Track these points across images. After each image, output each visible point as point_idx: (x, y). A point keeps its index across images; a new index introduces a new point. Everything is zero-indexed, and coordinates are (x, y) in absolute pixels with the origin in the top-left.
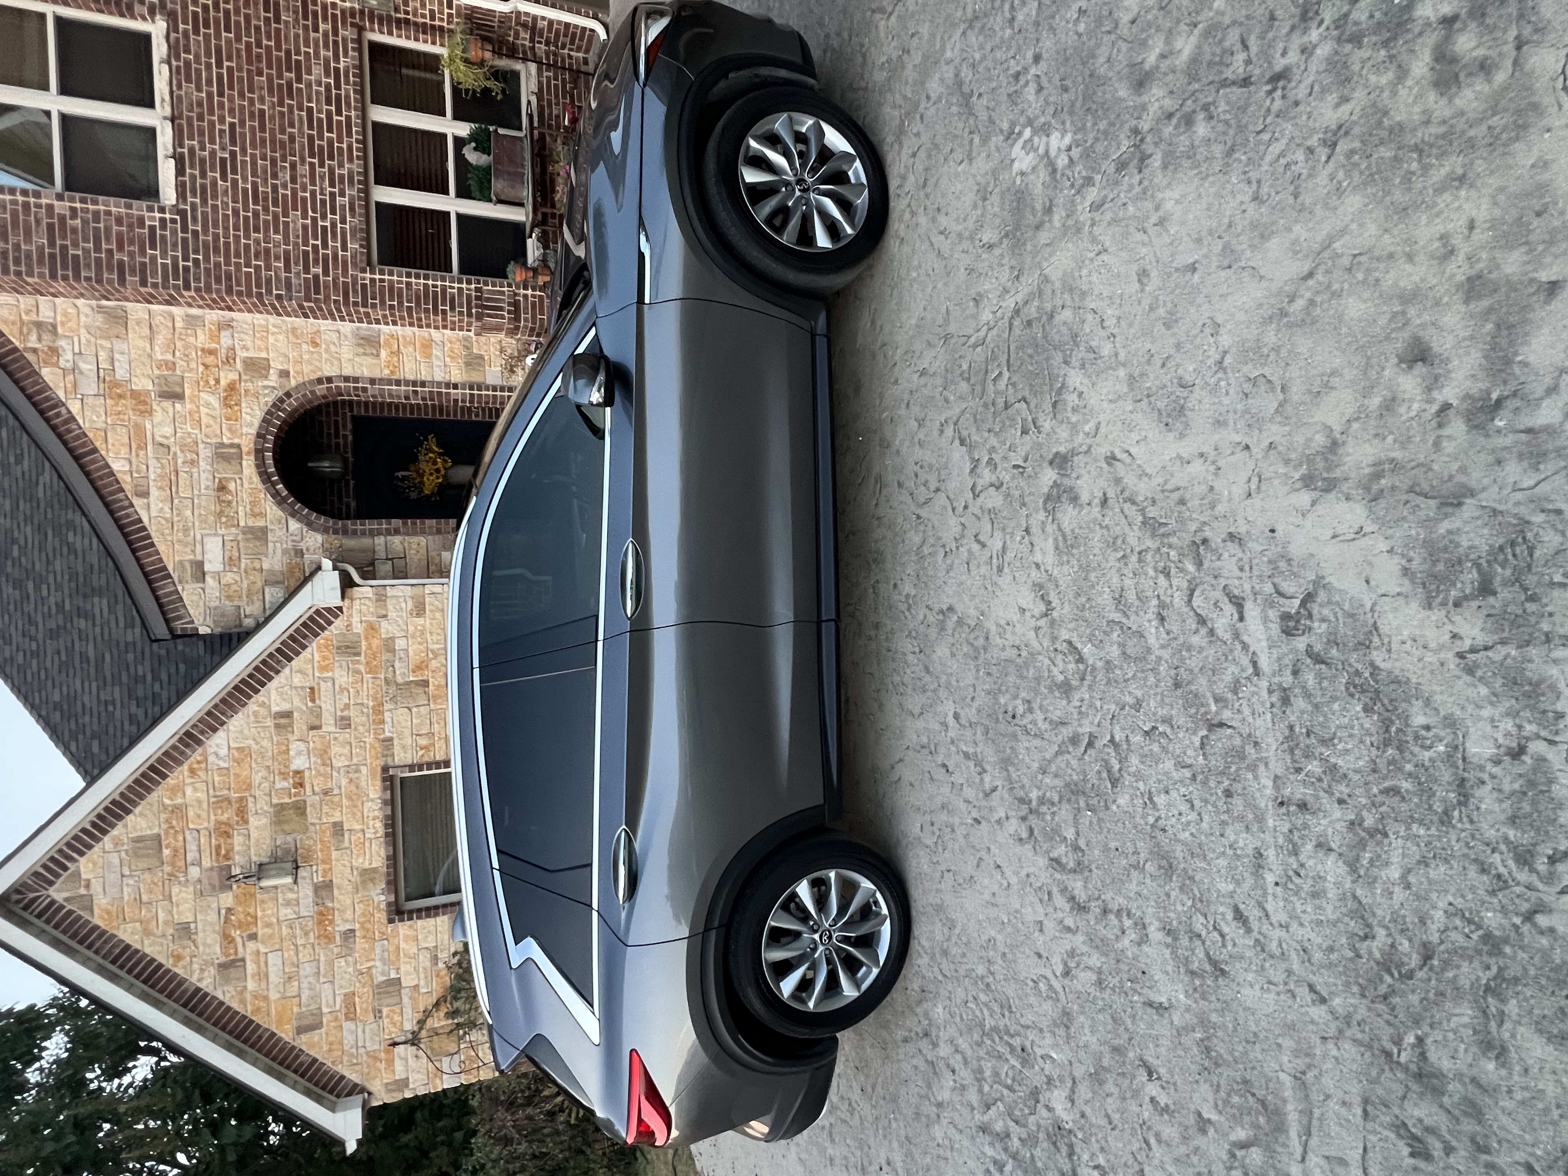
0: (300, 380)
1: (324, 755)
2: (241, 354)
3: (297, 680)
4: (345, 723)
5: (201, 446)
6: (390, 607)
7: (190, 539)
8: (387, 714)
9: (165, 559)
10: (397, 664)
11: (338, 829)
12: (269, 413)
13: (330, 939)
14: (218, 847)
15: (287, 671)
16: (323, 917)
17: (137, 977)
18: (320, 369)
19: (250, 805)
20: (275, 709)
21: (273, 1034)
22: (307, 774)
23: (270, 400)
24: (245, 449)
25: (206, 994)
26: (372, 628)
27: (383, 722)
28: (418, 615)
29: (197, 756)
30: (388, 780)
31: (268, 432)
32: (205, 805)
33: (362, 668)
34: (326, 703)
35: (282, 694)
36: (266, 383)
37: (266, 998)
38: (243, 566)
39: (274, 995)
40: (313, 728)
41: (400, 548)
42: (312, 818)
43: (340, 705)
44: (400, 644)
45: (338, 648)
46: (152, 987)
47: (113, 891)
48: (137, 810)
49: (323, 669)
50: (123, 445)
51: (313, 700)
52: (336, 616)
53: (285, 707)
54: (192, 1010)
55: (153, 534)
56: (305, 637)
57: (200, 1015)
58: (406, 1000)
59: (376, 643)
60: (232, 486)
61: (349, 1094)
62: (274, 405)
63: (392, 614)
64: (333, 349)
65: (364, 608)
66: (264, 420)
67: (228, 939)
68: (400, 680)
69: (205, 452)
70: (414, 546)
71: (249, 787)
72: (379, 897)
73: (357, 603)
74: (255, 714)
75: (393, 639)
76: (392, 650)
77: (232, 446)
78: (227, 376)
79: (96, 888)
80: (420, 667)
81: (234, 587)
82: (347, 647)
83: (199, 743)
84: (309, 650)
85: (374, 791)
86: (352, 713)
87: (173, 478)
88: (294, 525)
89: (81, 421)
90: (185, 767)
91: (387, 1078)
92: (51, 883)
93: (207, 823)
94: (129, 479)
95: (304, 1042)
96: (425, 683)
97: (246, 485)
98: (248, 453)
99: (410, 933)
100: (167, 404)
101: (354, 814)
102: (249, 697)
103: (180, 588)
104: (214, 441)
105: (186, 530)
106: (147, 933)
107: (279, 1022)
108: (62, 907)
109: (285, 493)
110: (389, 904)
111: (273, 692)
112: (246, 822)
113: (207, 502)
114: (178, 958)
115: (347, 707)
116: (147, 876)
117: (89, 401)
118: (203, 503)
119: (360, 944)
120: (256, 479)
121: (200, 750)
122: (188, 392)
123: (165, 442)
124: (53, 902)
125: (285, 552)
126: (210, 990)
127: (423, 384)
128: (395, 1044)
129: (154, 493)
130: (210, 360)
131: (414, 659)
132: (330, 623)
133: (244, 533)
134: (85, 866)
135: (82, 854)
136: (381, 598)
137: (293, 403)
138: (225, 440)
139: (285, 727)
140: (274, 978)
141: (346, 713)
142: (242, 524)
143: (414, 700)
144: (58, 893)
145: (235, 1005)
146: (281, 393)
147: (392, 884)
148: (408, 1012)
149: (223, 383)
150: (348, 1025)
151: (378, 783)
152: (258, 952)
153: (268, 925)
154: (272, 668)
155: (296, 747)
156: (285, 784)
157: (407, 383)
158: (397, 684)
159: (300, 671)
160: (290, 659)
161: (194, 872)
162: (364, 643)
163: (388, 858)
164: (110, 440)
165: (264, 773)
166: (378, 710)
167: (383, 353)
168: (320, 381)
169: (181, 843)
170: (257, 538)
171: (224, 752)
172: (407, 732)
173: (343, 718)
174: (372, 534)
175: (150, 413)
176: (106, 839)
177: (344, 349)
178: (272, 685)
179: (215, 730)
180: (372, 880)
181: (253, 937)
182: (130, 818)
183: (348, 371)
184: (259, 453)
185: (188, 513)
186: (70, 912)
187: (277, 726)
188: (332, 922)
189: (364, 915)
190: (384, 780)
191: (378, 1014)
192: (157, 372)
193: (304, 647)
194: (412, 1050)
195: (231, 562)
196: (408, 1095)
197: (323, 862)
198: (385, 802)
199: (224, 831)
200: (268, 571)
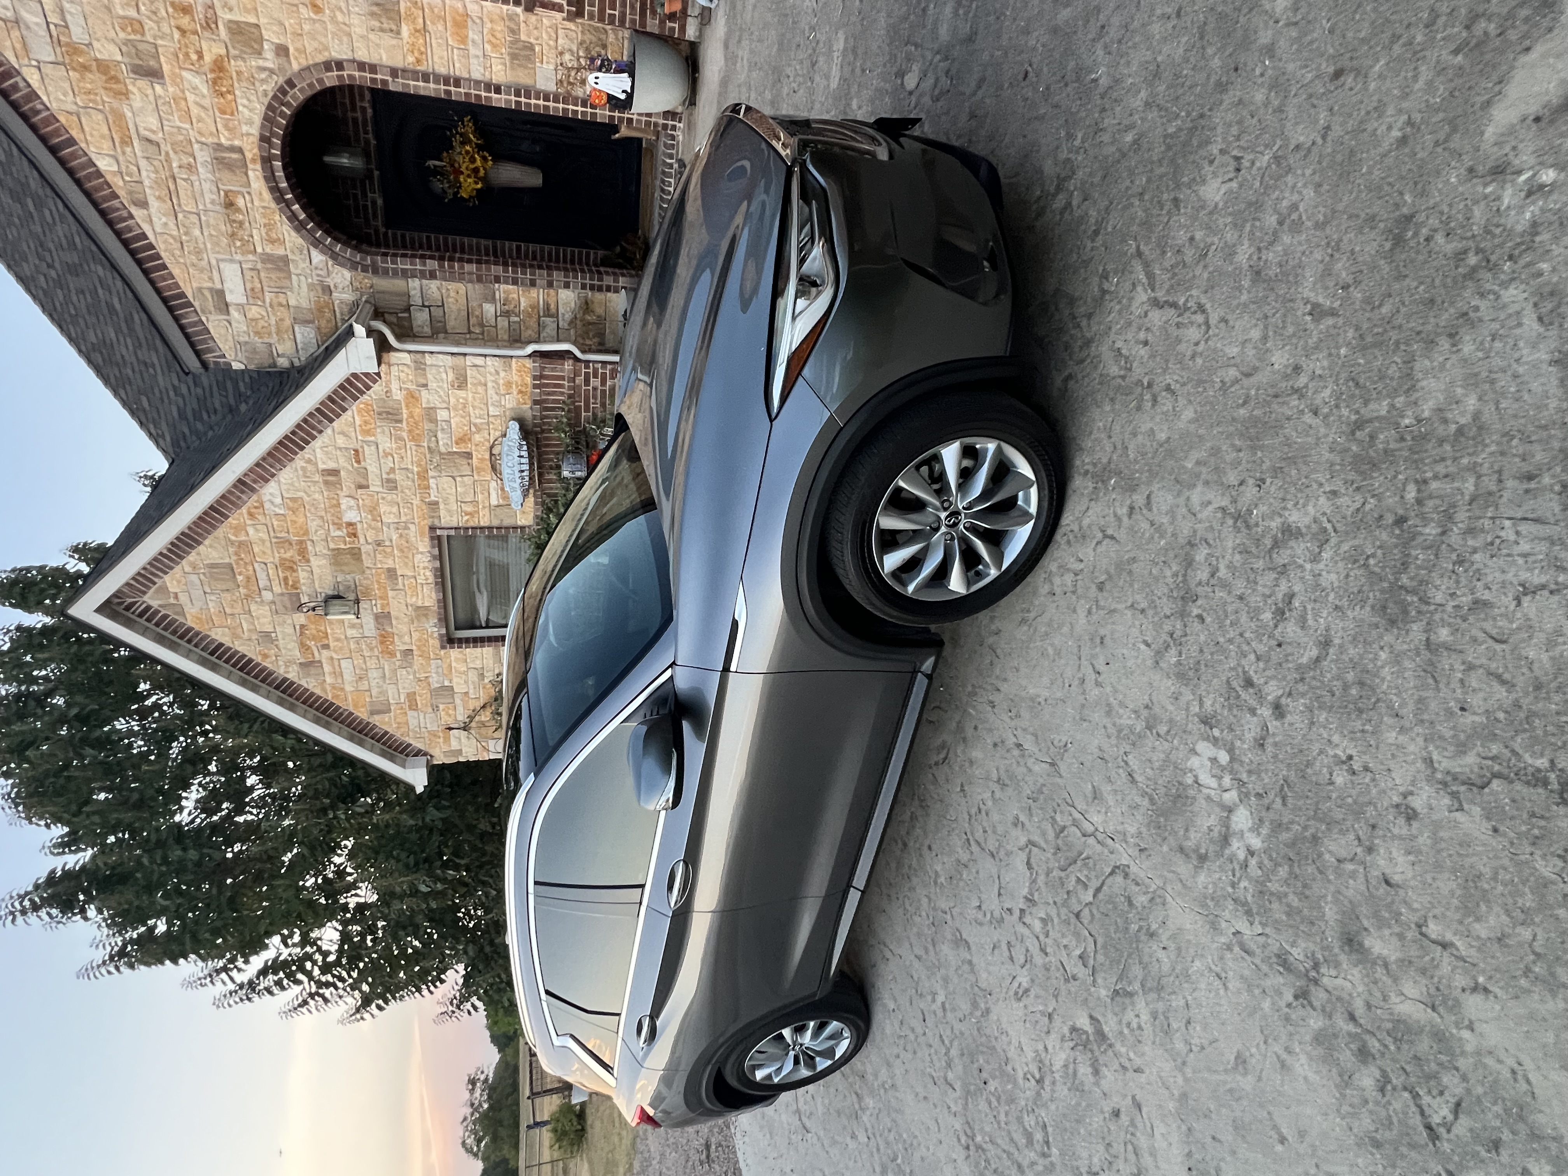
0: (304, 63)
1: (373, 510)
2: (224, 16)
3: (341, 441)
4: (391, 485)
5: (196, 146)
6: (429, 376)
7: (204, 263)
8: (431, 481)
9: (181, 284)
10: (440, 435)
11: (392, 573)
12: (270, 107)
13: (392, 654)
14: (286, 579)
15: (329, 431)
16: (385, 638)
17: (234, 666)
18: (326, 49)
19: (310, 548)
20: (321, 466)
21: (351, 714)
22: (359, 526)
23: (270, 87)
24: (249, 156)
25: (293, 683)
26: (412, 397)
27: (428, 487)
28: (460, 388)
29: (253, 500)
30: (437, 541)
31: (273, 134)
32: (268, 544)
33: (405, 435)
34: (371, 464)
35: (327, 453)
36: (261, 63)
37: (342, 689)
38: (268, 301)
39: (348, 688)
40: (361, 487)
41: (436, 295)
42: (367, 562)
43: (385, 469)
44: (442, 415)
45: (380, 414)
46: (248, 674)
47: (198, 604)
48: (207, 542)
49: (367, 432)
50: (103, 137)
51: (358, 462)
52: (375, 382)
53: (331, 465)
54: (283, 692)
55: (163, 254)
56: (344, 399)
57: (290, 696)
58: (458, 701)
59: (417, 411)
60: (240, 202)
61: (416, 755)
62: (275, 97)
63: (432, 385)
64: (340, 17)
65: (402, 375)
66: (266, 118)
67: (304, 647)
68: (443, 450)
69: (203, 156)
70: (452, 294)
71: (307, 532)
72: (433, 629)
73: (394, 369)
74: (303, 469)
75: (434, 409)
76: (434, 421)
77: (232, 149)
78: (212, 50)
79: (183, 599)
80: (461, 440)
81: (262, 323)
82: (388, 413)
83: (253, 490)
84: (349, 413)
85: (424, 545)
86: (398, 476)
87: (172, 187)
88: (318, 257)
89: (45, 98)
90: (244, 510)
91: (446, 748)
92: (144, 593)
93: (273, 557)
94: (121, 183)
95: (376, 720)
96: (469, 455)
97: (256, 203)
98: (253, 161)
99: (460, 656)
100: (143, 83)
101: (406, 564)
102: (296, 454)
103: (204, 319)
104: (210, 140)
105: (198, 252)
106: (235, 636)
107: (356, 706)
108: (158, 612)
109: (302, 216)
110: (441, 636)
111: (318, 451)
112: (308, 561)
113: (216, 219)
114: (265, 656)
115: (392, 470)
116: (227, 596)
117: (47, 69)
118: (212, 221)
119: (418, 661)
120: (267, 195)
121: (255, 497)
122: (166, 68)
123: (152, 137)
124: (148, 608)
125: (311, 287)
126: (296, 680)
127: (457, 82)
128: (450, 729)
129: (154, 204)
130: (185, 21)
131: (457, 433)
132: (368, 388)
133: (263, 262)
134: (171, 581)
135: (166, 573)
136: (420, 367)
137: (297, 97)
138: (223, 141)
139: (333, 484)
140: (348, 676)
141: (392, 476)
142: (259, 250)
143: (458, 470)
144: (152, 599)
145: (318, 691)
146: (281, 80)
147: (444, 619)
148: (460, 709)
149: (208, 58)
150: (411, 713)
151: (427, 539)
152: (332, 658)
153: (338, 640)
154: (314, 427)
155: (345, 502)
156: (339, 533)
157: (437, 78)
158: (441, 454)
159: (342, 433)
160: (331, 421)
161: (267, 596)
162: (404, 411)
163: (439, 601)
164: (86, 129)
165: (318, 522)
166: (423, 476)
167: (405, 31)
168: (327, 66)
169: (251, 572)
170: (280, 269)
171: (278, 500)
172: (452, 499)
173: (388, 481)
174: (405, 274)
175: (125, 94)
176: (184, 562)
177: (355, 20)
178: (317, 444)
179: (267, 481)
180: (426, 615)
181: (326, 647)
182: (201, 548)
183: (362, 55)
184: (266, 161)
185: (197, 232)
186: (166, 616)
187: (326, 483)
188: (393, 642)
189: (419, 640)
190: (432, 538)
191: (435, 709)
192: (122, 35)
193: (344, 410)
194: (463, 734)
195: (254, 295)
196: (462, 759)
197: (381, 598)
198: (434, 557)
199: (289, 566)
200: (296, 307)
